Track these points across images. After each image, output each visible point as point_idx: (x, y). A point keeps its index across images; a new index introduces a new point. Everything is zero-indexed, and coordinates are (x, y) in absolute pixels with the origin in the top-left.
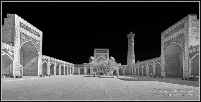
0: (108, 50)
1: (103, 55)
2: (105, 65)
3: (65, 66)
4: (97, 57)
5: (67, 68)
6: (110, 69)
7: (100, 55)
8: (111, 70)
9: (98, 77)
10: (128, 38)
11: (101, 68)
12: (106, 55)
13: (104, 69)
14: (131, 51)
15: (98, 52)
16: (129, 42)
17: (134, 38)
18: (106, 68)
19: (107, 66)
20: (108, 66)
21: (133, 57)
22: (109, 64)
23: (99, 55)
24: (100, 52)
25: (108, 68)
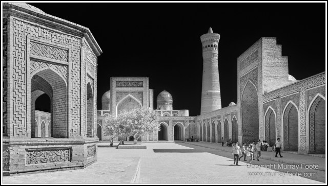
0: (146, 81)
1: (133, 93)
2: (131, 121)
3: (39, 121)
4: (117, 98)
5: (44, 126)
6: (140, 128)
7: (126, 93)
8: (143, 131)
9: (115, 146)
10: (204, 45)
11: (121, 127)
12: (141, 93)
13: (128, 130)
14: (211, 77)
15: (121, 86)
16: (205, 55)
17: (217, 44)
18: (131, 126)
19: (133, 122)
20: (136, 122)
21: (216, 94)
22: (139, 118)
23: (124, 92)
24: (127, 84)
25: (137, 128)
